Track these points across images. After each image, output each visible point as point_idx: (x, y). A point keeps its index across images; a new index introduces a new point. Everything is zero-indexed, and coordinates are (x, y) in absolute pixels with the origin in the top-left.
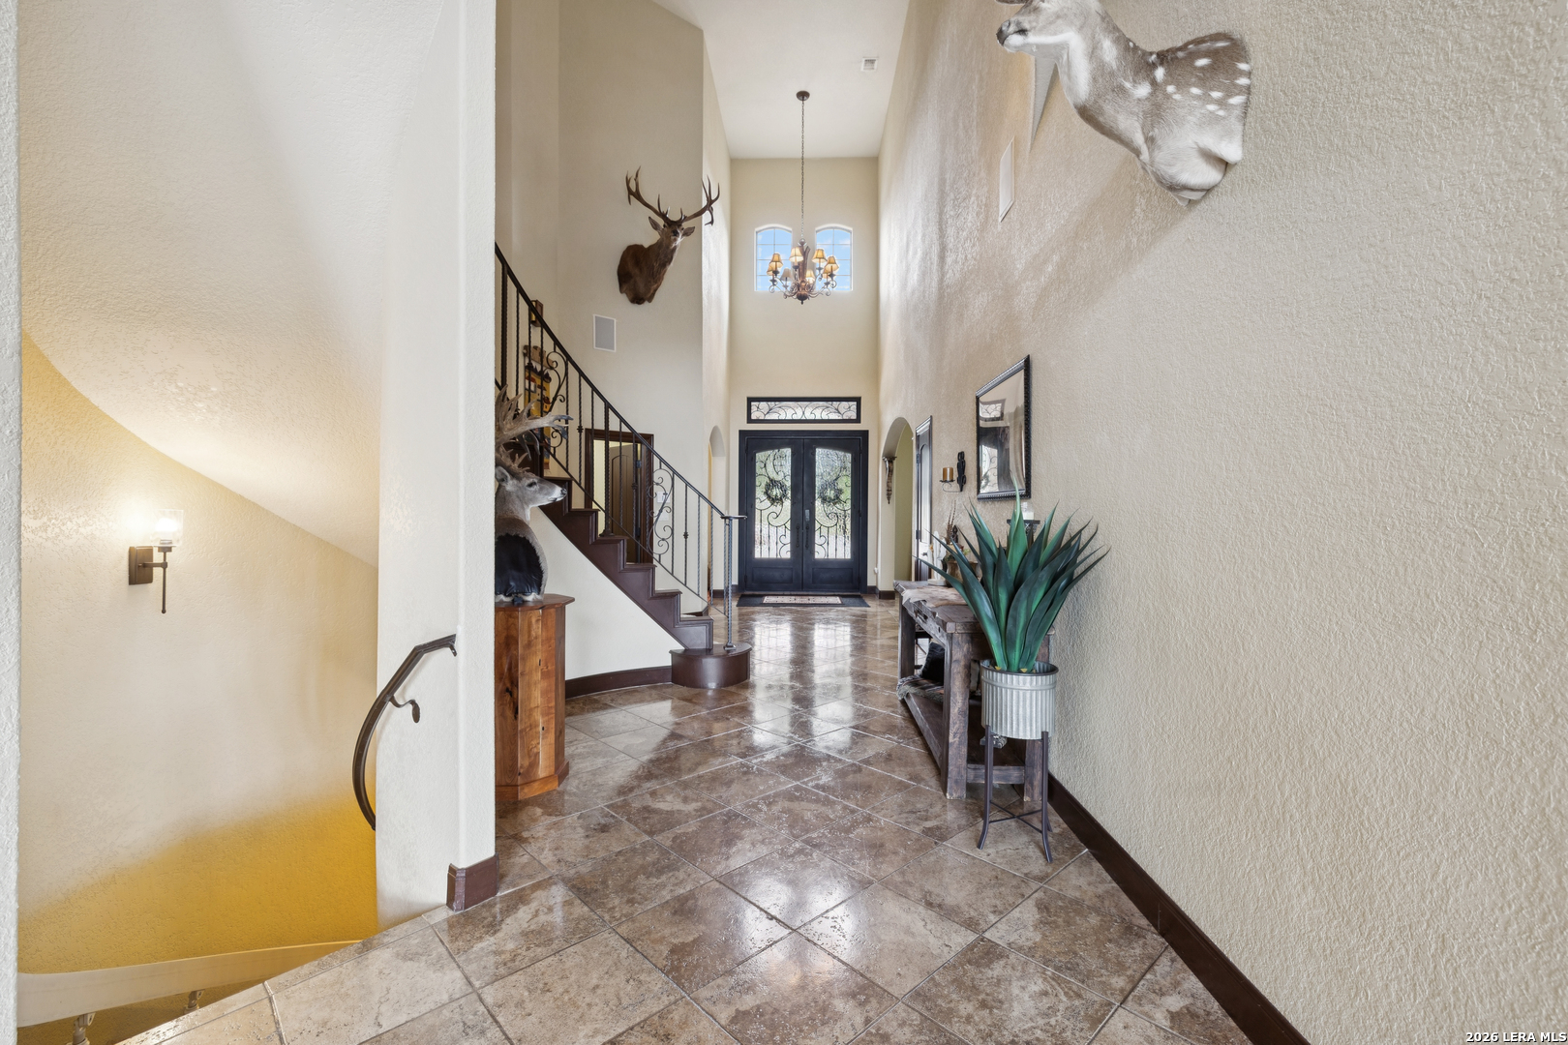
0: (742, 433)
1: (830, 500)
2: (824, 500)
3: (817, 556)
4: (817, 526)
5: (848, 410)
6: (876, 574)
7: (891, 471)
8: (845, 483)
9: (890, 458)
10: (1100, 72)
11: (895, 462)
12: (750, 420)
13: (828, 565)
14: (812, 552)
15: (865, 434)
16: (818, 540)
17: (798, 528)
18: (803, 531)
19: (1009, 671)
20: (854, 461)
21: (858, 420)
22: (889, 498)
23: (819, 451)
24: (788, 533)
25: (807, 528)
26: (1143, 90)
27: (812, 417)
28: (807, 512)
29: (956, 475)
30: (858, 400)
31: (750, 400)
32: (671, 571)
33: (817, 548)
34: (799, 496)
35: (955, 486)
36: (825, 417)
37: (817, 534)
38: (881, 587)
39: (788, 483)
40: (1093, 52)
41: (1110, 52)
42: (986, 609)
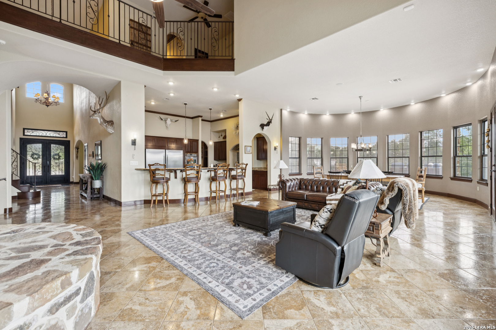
0: (21, 139)
1: (56, 159)
2: (54, 159)
3: (52, 174)
4: (52, 166)
5: (63, 135)
6: (73, 178)
7: (78, 152)
8: (62, 155)
9: (77, 148)
10: (101, 122)
11: (79, 150)
12: (24, 135)
13: (56, 177)
14: (50, 173)
15: (69, 141)
16: (52, 169)
17: (45, 167)
18: (46, 167)
19: (96, 180)
20: (65, 149)
21: (66, 137)
22: (77, 158)
23: (52, 145)
24: (41, 168)
25: (48, 167)
26: (105, 124)
27: (50, 135)
28: (48, 162)
29: (92, 155)
30: (66, 132)
31: (24, 129)
32: (16, 174)
33: (52, 172)
34: (45, 158)
35: (92, 157)
36: (54, 136)
37: (52, 168)
38: (75, 181)
39: (41, 153)
40: (100, 120)
41: (102, 120)
42: (92, 173)
